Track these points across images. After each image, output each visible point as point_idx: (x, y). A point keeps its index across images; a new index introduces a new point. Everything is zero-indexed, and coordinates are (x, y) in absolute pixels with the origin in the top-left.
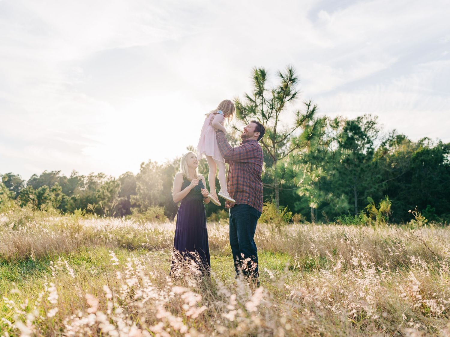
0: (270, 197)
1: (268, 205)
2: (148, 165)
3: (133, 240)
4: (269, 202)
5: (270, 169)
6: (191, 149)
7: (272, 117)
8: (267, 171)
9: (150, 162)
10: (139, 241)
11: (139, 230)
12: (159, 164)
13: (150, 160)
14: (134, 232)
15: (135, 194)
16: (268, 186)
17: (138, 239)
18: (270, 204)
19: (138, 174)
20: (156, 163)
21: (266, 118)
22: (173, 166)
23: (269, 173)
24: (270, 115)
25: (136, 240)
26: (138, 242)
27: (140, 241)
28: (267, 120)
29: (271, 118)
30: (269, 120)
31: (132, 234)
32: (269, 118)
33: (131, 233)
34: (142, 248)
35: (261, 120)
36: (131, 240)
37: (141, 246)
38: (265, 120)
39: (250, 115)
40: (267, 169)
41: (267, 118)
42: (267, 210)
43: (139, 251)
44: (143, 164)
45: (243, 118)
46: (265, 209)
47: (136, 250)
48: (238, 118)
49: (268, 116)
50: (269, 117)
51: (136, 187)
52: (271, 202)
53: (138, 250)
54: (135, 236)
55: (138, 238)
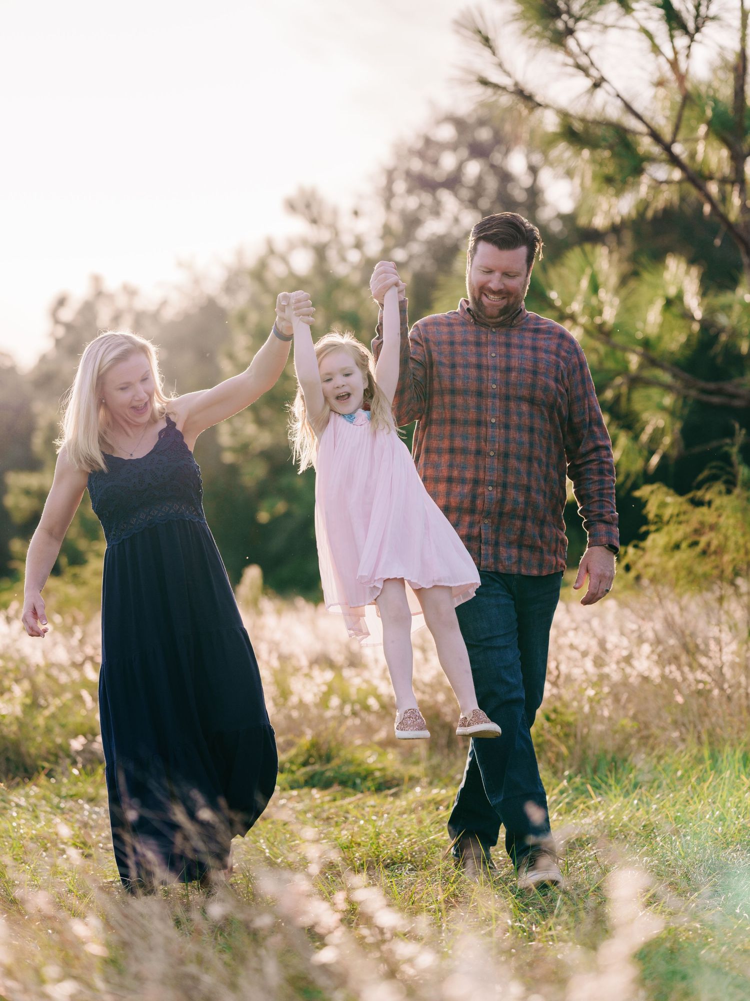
0: (726, 458)
1: (717, 502)
2: (88, 309)
3: (21, 724)
4: (719, 486)
5: (725, 298)
6: (308, 206)
7: (714, 18)
8: (710, 311)
9: (99, 294)
10: (57, 730)
11: (51, 665)
12: (148, 299)
13: (97, 280)
14: (26, 684)
15: (33, 465)
16: (719, 392)
17: (53, 716)
18: (729, 492)
19: (43, 359)
20: (131, 292)
21: (684, 27)
22: (224, 301)
23: (723, 320)
24: (703, 10)
25: (40, 721)
26: (48, 731)
27: (63, 726)
28: (692, 40)
29: (709, 23)
30: (697, 36)
31: (18, 691)
32: (698, 29)
33: (9, 690)
34: (74, 763)
35: (658, 41)
36: (14, 728)
37: (68, 756)
38: (681, 41)
39: (598, 17)
40: (710, 300)
41: (691, 25)
42: (713, 527)
43: (58, 782)
44: (61, 302)
45: (559, 39)
46: (702, 524)
47: (43, 779)
48: (534, 41)
49: (697, 16)
50: (701, 21)
51: (30, 429)
52: (730, 486)
53: (49, 775)
54: (34, 705)
55: (47, 713)
